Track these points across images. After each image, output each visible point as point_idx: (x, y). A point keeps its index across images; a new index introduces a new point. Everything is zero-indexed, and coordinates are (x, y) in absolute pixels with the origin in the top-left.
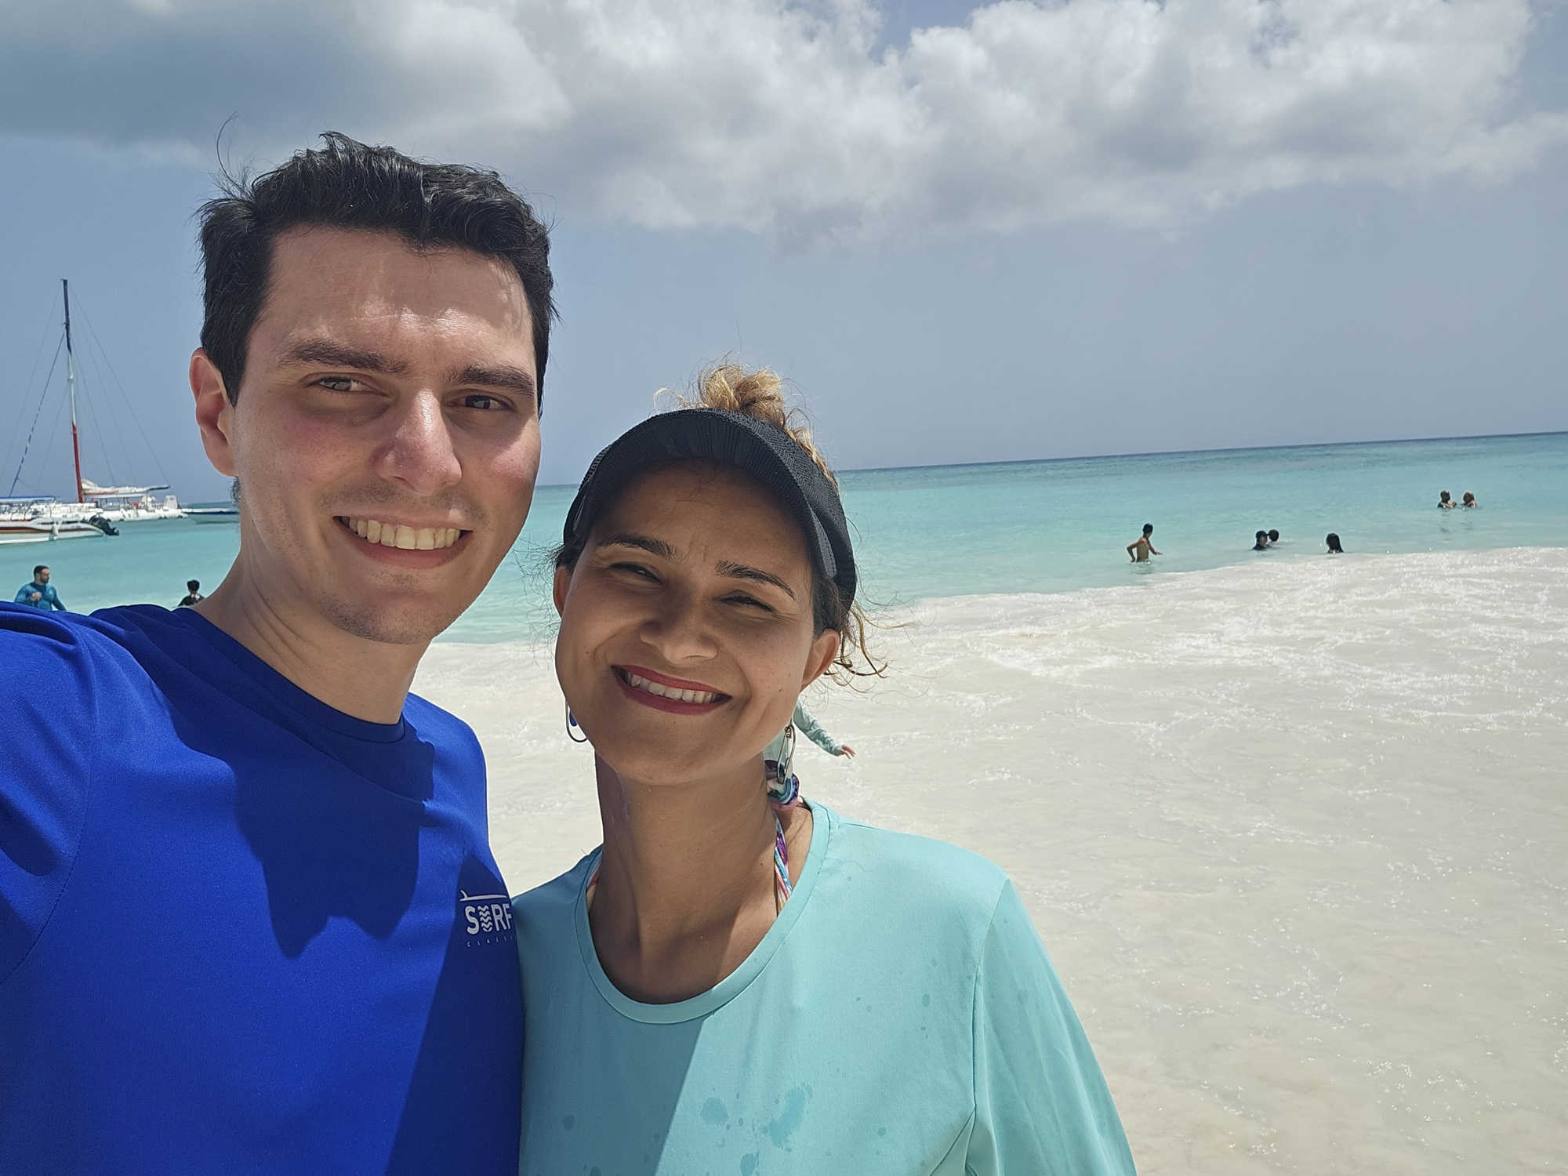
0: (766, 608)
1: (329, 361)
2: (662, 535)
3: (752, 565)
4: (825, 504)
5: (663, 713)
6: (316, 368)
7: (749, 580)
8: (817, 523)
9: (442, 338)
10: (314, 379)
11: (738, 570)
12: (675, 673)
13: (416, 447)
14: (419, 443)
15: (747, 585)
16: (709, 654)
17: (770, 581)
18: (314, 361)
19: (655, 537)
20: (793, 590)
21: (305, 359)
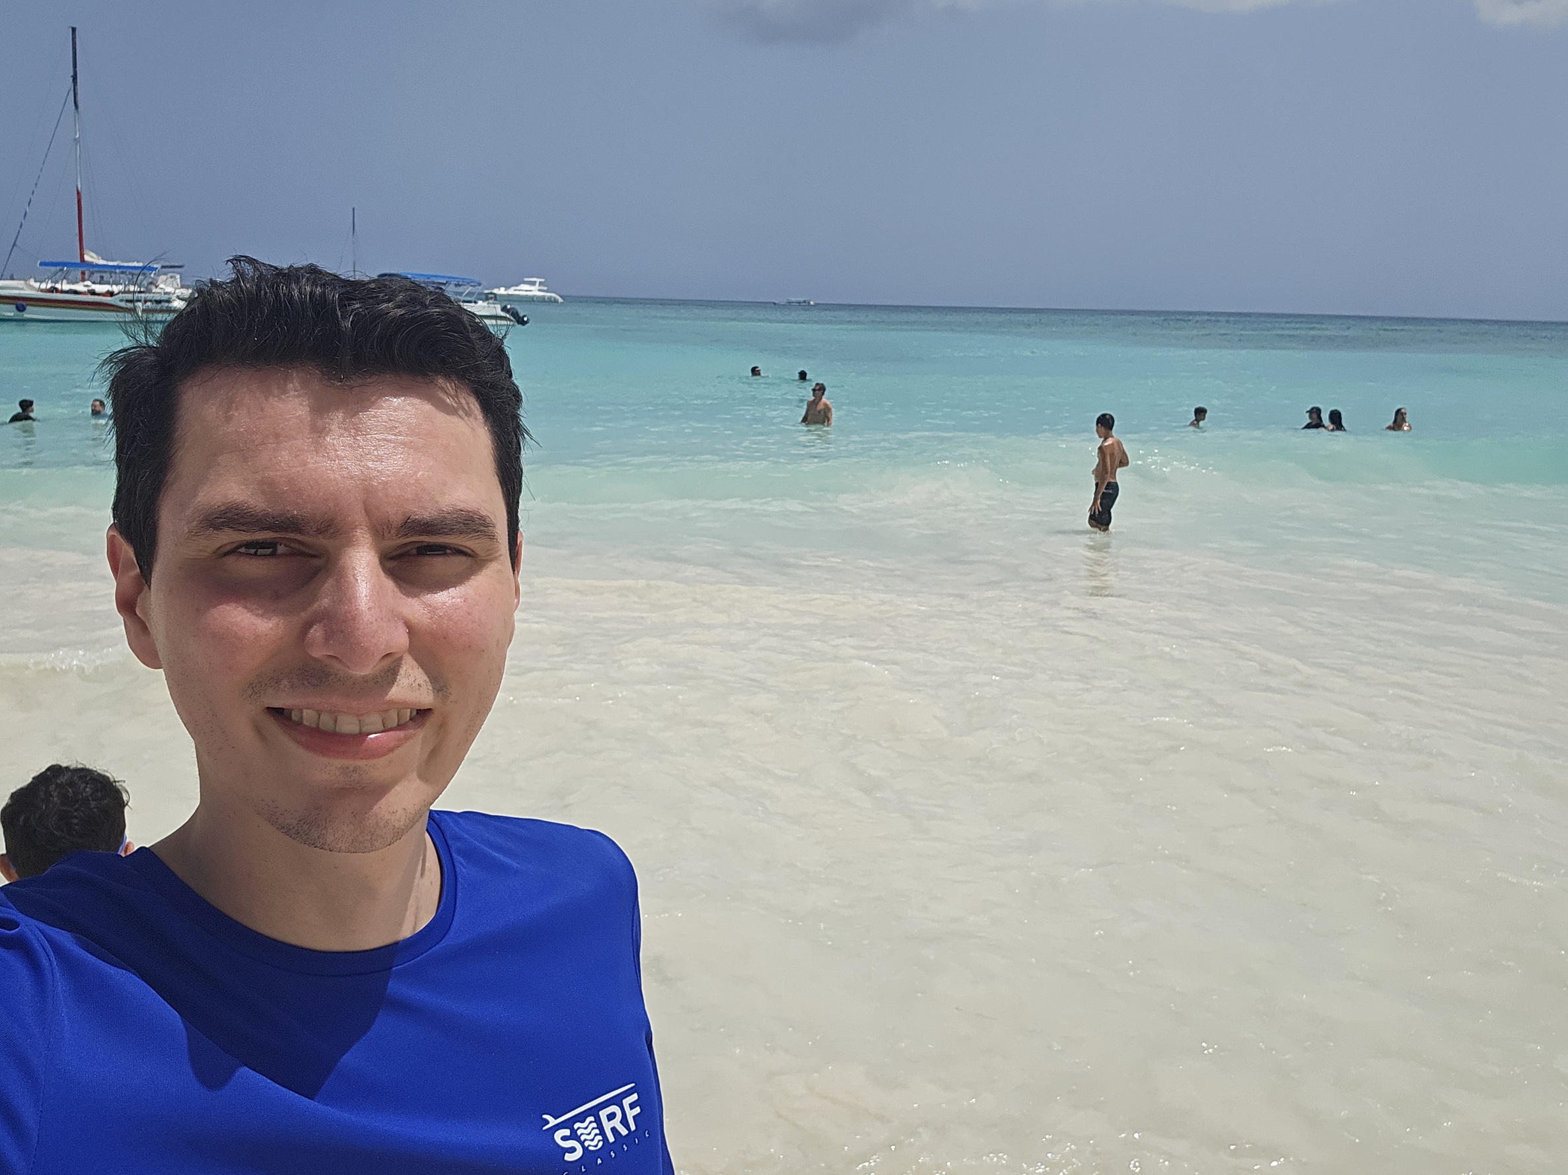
1: (244, 528)
6: (228, 537)
9: (373, 486)
10: (228, 548)
13: (347, 617)
14: (350, 612)
18: (226, 529)
21: (216, 529)
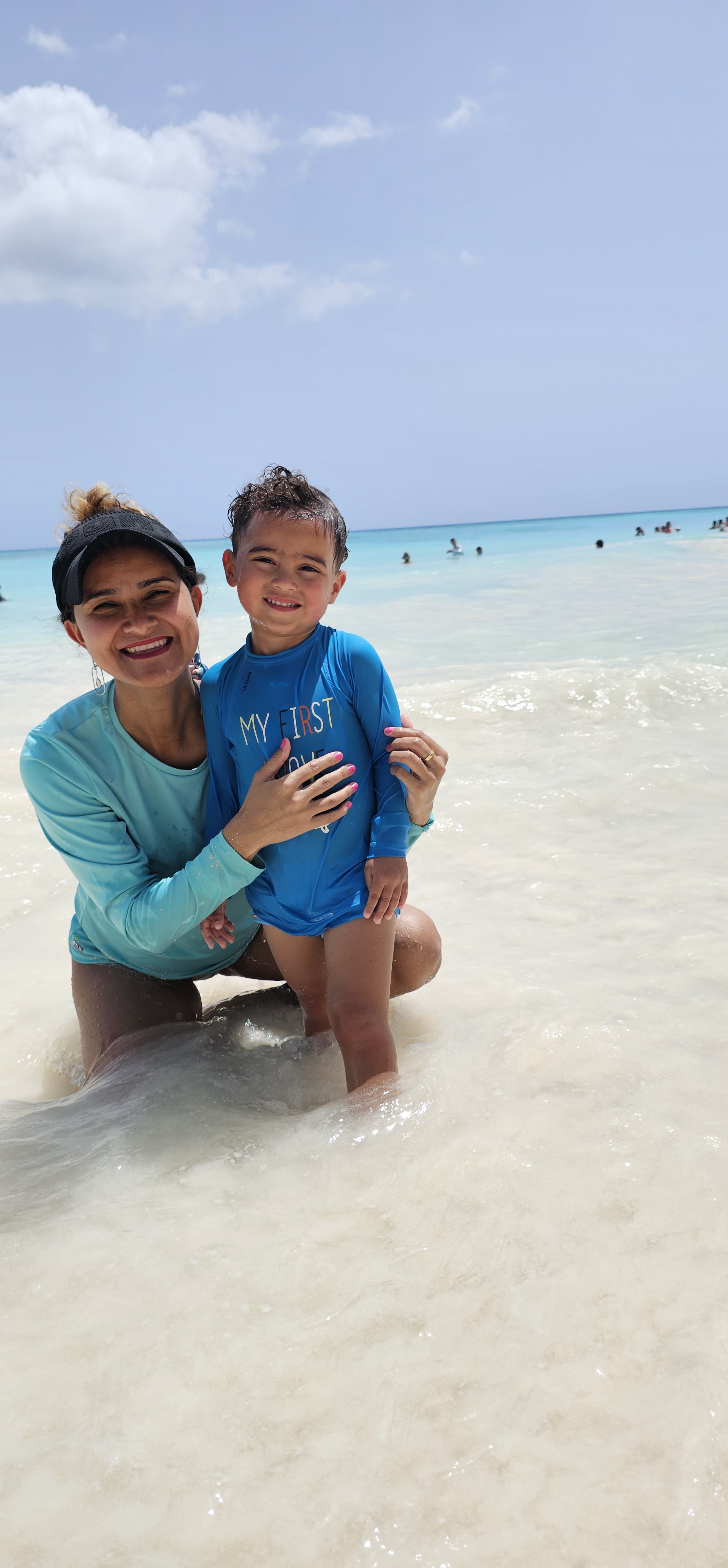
0: (165, 592)
2: (107, 586)
3: (151, 578)
4: (164, 536)
5: (152, 658)
7: (153, 585)
8: (165, 545)
11: (147, 583)
12: (148, 638)
15: (154, 587)
16: (155, 623)
17: (162, 580)
19: (105, 588)
20: (172, 579)
